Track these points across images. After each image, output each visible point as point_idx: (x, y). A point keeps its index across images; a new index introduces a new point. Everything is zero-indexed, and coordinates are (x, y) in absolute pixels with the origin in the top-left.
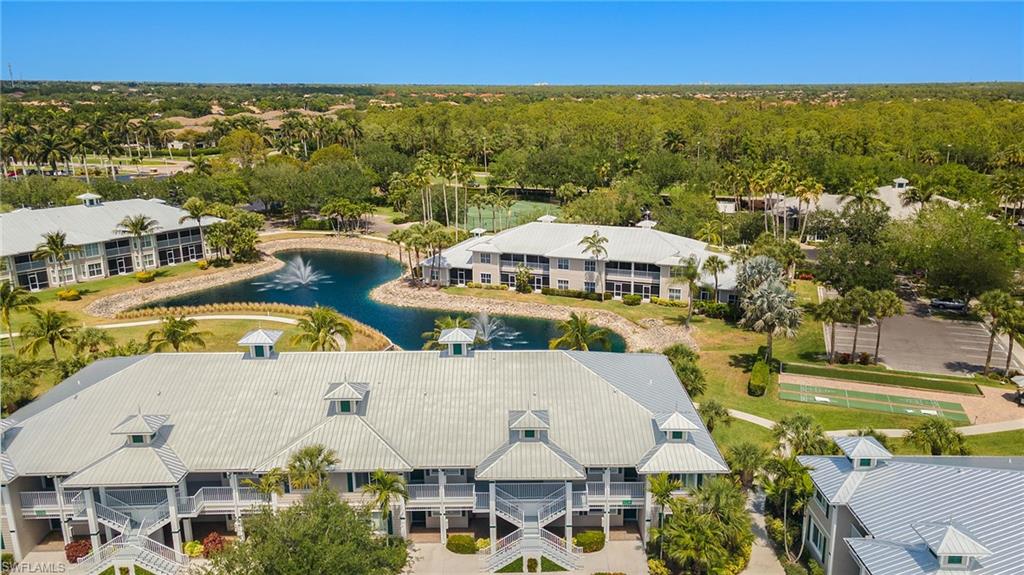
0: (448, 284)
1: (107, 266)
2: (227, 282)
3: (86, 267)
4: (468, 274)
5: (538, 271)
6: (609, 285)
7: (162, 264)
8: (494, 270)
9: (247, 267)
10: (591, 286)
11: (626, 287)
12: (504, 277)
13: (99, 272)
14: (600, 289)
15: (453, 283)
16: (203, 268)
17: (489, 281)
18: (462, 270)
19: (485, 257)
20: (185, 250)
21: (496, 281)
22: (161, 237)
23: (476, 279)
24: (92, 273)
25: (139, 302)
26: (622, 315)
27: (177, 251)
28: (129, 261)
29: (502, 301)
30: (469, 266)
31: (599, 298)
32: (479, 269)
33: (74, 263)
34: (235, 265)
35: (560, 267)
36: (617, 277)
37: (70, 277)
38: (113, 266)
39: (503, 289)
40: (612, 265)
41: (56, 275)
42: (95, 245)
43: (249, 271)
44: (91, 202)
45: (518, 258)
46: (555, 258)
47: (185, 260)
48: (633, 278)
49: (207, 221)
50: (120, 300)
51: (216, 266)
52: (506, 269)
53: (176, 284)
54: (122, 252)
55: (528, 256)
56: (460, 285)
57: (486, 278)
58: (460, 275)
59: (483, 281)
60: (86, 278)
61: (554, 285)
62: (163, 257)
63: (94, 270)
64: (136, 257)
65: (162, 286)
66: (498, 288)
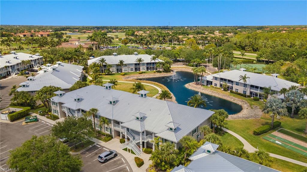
0: (206, 85)
1: (135, 69)
2: (158, 76)
3: (130, 68)
4: (211, 83)
5: (230, 85)
6: (251, 93)
7: (147, 70)
8: (218, 83)
9: (165, 73)
10: (245, 92)
11: (256, 95)
12: (221, 85)
13: (133, 70)
14: (248, 93)
15: (207, 85)
16: (154, 72)
17: (216, 86)
18: (210, 81)
19: (216, 78)
20: (153, 68)
21: (218, 86)
22: (148, 64)
23: (213, 85)
24: (131, 70)
25: (136, 78)
26: (249, 103)
27: (151, 68)
28: (139, 68)
29: (216, 92)
30: (211, 81)
31: (245, 96)
32: (214, 82)
33: (128, 67)
34: (163, 73)
35: (236, 85)
36: (254, 91)
37: (126, 71)
38: (136, 69)
39: (219, 89)
40: (252, 86)
41: (124, 70)
42: (133, 64)
43: (164, 75)
44: (136, 54)
45: (225, 80)
46: (235, 82)
47: (153, 70)
48: (258, 92)
49: (157, 61)
50: (132, 77)
51: (158, 72)
52: (221, 83)
53: (145, 75)
54: (138, 66)
55: (228, 80)
56: (209, 86)
57: (216, 85)
58: (209, 83)
59: (215, 85)
60: (130, 71)
61: (234, 90)
62: (148, 69)
63: (132, 69)
64: (141, 68)
65: (143, 75)
66: (218, 88)
